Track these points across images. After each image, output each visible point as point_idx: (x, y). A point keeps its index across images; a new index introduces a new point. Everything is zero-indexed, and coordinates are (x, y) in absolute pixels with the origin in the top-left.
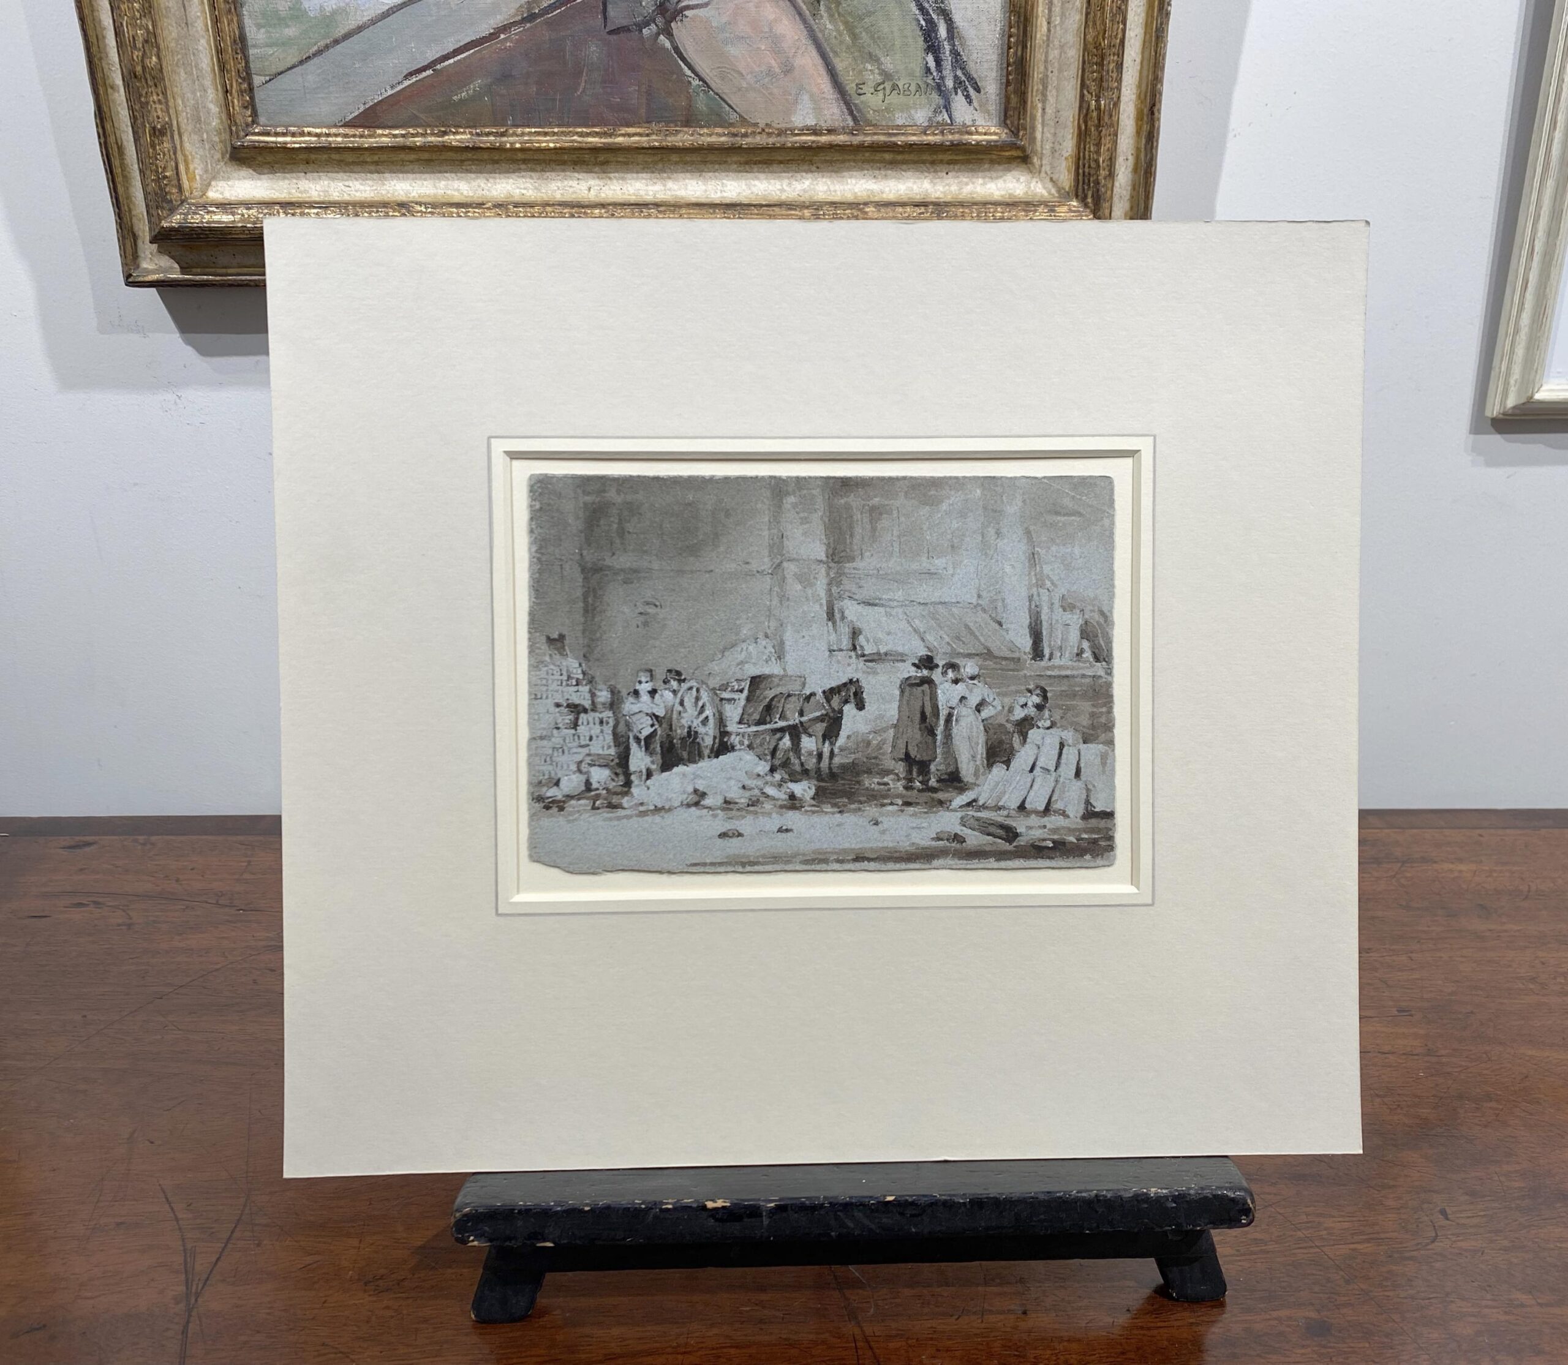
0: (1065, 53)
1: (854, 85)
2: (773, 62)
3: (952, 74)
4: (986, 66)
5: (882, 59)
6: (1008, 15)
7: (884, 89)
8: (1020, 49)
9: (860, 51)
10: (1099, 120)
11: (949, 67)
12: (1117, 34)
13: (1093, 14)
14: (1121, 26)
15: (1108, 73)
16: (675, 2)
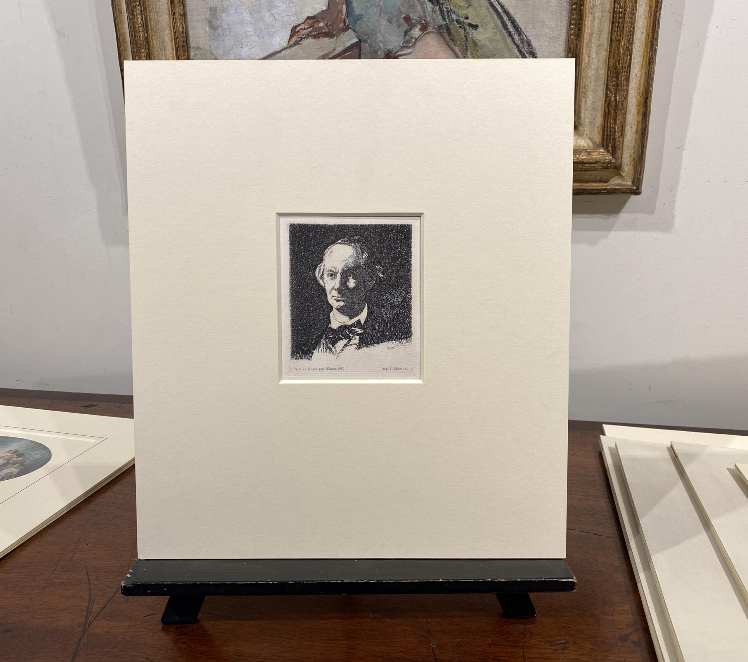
0: (599, 72)
6: (567, 53)
10: (616, 106)
12: (626, 61)
13: (613, 52)
14: (629, 57)
15: (621, 82)
16: (395, 52)
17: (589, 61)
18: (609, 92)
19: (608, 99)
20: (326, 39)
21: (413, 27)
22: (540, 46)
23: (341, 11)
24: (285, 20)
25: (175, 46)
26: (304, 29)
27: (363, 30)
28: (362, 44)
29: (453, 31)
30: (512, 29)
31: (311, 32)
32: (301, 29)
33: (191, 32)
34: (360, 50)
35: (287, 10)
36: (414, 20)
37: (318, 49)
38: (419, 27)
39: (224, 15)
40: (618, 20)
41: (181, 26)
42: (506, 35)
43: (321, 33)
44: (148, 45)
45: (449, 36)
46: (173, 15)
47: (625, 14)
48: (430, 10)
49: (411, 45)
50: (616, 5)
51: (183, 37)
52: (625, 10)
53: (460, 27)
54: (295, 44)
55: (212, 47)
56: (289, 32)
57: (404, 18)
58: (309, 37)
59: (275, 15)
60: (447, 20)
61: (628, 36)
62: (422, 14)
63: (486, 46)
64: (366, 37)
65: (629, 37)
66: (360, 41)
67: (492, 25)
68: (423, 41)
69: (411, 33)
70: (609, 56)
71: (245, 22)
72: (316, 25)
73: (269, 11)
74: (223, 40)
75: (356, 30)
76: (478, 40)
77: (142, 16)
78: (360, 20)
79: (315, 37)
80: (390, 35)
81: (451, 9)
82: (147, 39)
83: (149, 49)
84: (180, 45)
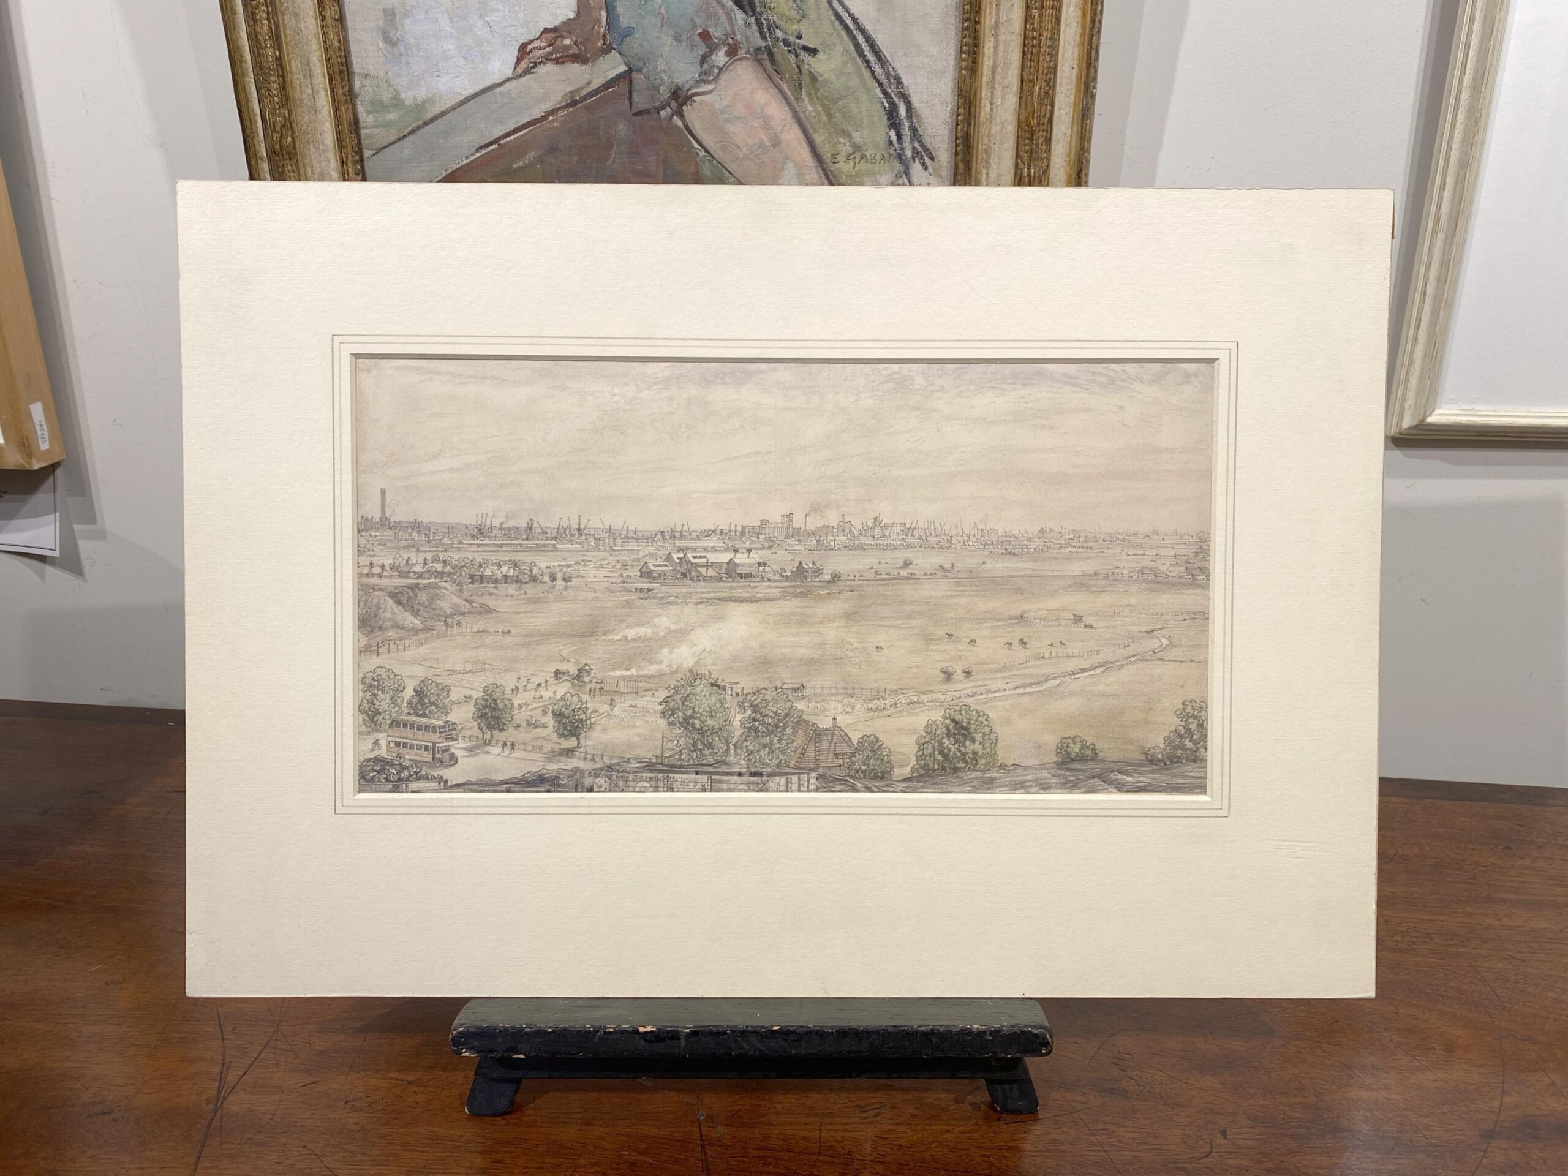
0: (1005, 128)
1: (829, 155)
2: (764, 137)
3: (911, 146)
4: (939, 139)
5: (853, 134)
6: (956, 98)
7: (855, 158)
8: (966, 125)
9: (835, 128)
11: (908, 140)
12: (1045, 114)
13: (1025, 98)
14: (1049, 108)
15: (1038, 147)
16: (686, 88)
17: (992, 110)
18: (1020, 162)
19: (1019, 172)
20: (576, 65)
21: (714, 50)
22: (916, 84)
23: (599, 21)
24: (507, 32)
25: (328, 72)
26: (540, 48)
27: (636, 52)
28: (634, 75)
29: (778, 57)
30: (870, 57)
31: (550, 54)
32: (534, 48)
33: (354, 48)
34: (631, 84)
35: (510, 17)
36: (716, 38)
37: (563, 81)
38: (725, 49)
39: (407, 21)
40: (1030, 49)
41: (337, 38)
42: (862, 66)
43: (568, 56)
44: (282, 70)
45: (772, 64)
46: (323, 21)
47: (1041, 40)
48: (740, 22)
49: (712, 78)
50: (1028, 26)
51: (340, 56)
52: (1040, 35)
53: (789, 51)
54: (527, 71)
55: (389, 73)
56: (516, 53)
57: (700, 34)
58: (548, 62)
59: (491, 24)
60: (769, 39)
61: (1047, 75)
62: (728, 29)
63: (831, 83)
64: (640, 64)
65: (1049, 76)
66: (630, 70)
67: (839, 49)
68: (733, 73)
69: (711, 59)
70: (1020, 104)
71: (443, 34)
72: (558, 43)
73: (482, 17)
74: (408, 63)
75: (624, 51)
76: (818, 72)
77: (270, 22)
78: (629, 35)
79: (557, 61)
80: (679, 61)
81: (774, 22)
82: (279, 59)
83: (283, 77)
84: (335, 70)
